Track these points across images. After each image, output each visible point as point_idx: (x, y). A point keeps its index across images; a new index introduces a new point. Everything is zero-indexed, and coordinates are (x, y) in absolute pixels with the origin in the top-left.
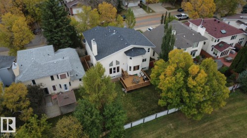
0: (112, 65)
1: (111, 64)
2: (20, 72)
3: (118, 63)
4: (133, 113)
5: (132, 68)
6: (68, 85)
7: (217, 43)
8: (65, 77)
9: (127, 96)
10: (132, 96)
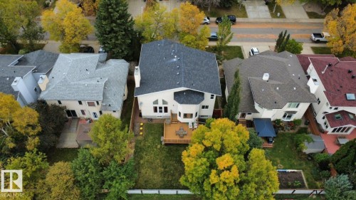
0: (157, 104)
1: (156, 102)
2: (48, 87)
3: (164, 102)
4: (156, 175)
5: (182, 115)
6: (98, 114)
7: (333, 111)
8: (94, 105)
9: (161, 149)
10: (168, 152)
